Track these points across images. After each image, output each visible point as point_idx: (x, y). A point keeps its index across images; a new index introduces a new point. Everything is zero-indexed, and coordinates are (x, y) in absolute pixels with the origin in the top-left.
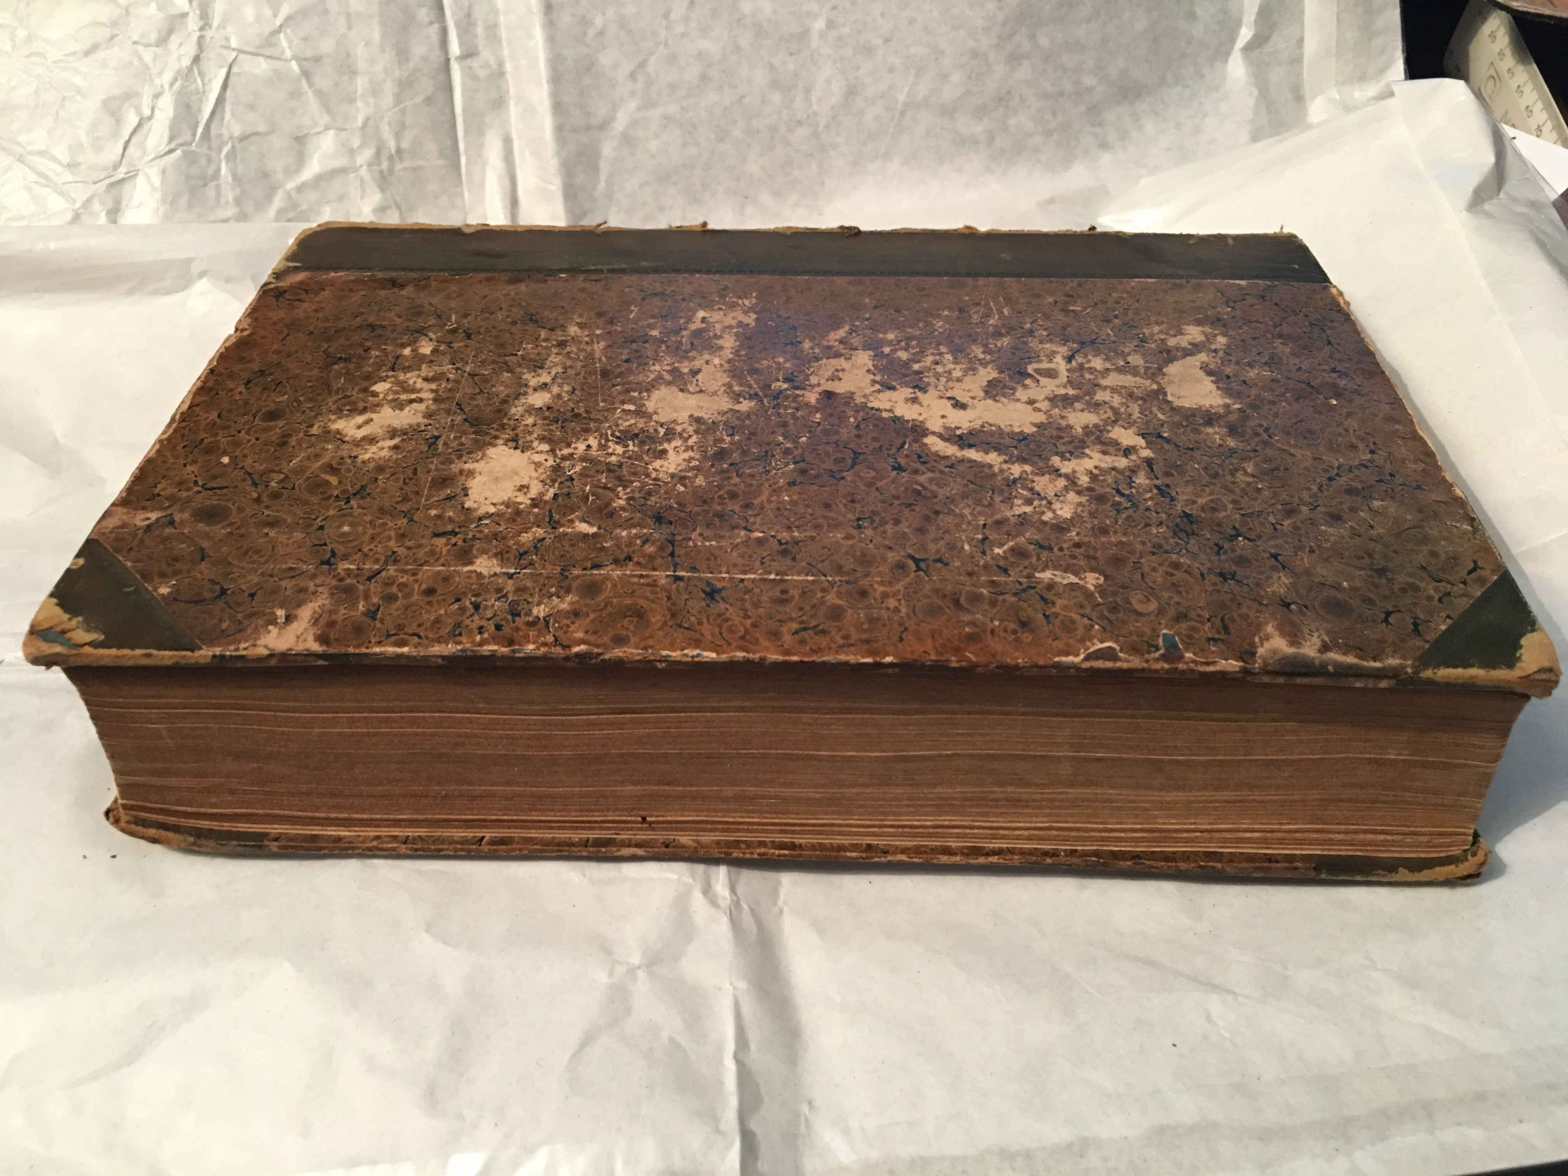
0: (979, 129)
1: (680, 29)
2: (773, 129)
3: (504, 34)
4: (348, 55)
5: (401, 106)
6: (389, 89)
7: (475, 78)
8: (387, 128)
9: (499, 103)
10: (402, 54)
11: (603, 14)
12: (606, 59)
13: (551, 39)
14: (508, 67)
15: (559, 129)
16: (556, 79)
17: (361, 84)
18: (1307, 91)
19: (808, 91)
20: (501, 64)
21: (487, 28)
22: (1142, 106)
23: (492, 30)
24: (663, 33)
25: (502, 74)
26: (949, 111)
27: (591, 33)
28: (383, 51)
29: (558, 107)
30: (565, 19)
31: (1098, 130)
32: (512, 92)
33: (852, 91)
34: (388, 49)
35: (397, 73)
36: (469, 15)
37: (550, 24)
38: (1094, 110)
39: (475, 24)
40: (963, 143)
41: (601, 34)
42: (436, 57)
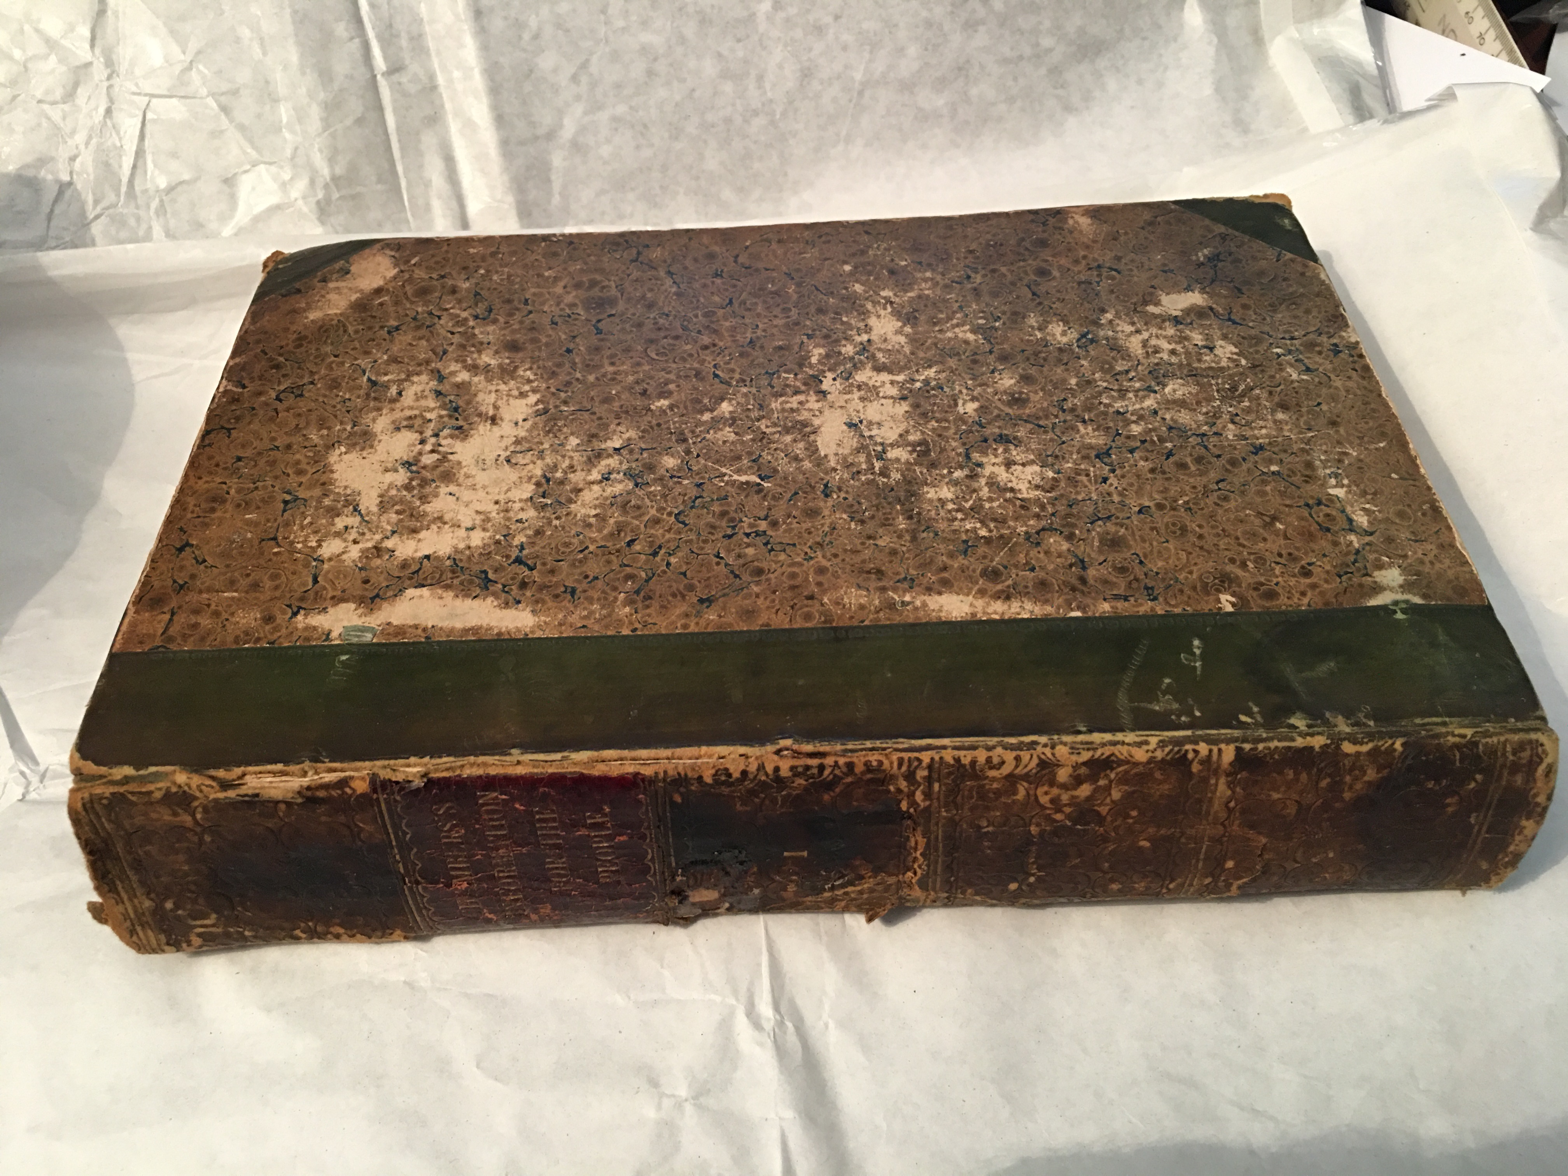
0: (940, 101)
1: (621, 23)
2: (728, 120)
3: (431, 44)
4: (267, 82)
5: (332, 130)
6: (315, 112)
7: (405, 94)
8: (318, 154)
9: (435, 119)
10: (325, 75)
11: (537, 15)
12: (546, 62)
13: (485, 48)
14: (441, 80)
15: (504, 143)
16: (495, 90)
17: (284, 112)
18: (1266, 33)
19: (760, 78)
20: (432, 77)
21: (411, 39)
22: (1102, 63)
23: (418, 40)
24: (602, 30)
25: (434, 88)
26: (907, 87)
27: (526, 36)
28: (303, 73)
29: (500, 120)
30: (497, 24)
31: (1060, 92)
32: (448, 106)
33: (806, 74)
34: (308, 71)
35: (322, 96)
36: (390, 26)
37: (481, 31)
38: (1055, 71)
39: (398, 36)
40: (924, 117)
41: (536, 37)
42: (361, 72)
